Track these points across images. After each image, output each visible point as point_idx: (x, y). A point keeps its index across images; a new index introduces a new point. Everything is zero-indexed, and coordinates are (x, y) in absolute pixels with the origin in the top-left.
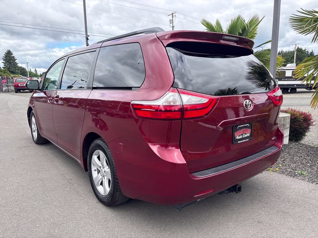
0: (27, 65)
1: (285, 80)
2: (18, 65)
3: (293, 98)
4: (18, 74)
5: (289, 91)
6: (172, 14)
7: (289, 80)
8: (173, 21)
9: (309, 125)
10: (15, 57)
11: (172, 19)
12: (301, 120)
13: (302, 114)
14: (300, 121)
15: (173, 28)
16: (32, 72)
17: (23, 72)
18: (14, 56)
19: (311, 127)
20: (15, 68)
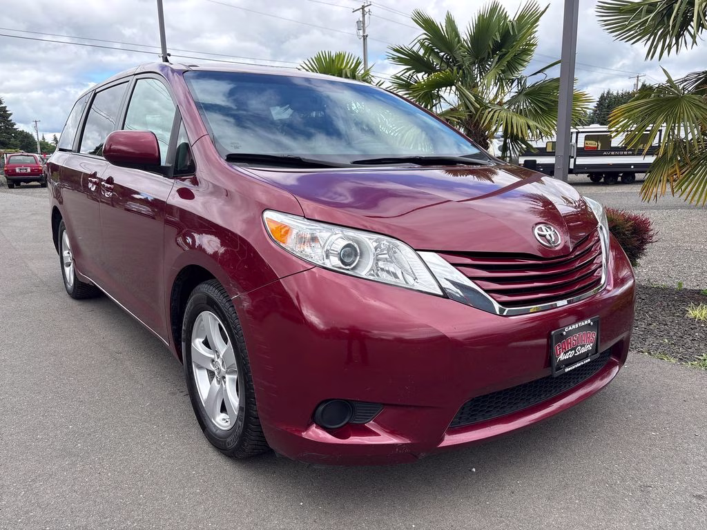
0: (36, 127)
1: (611, 155)
2: (15, 127)
3: (626, 194)
4: (15, 147)
5: (619, 179)
6: (363, 8)
7: (620, 155)
8: (364, 24)
9: (644, 242)
10: (7, 109)
11: (361, 19)
12: (626, 232)
13: (629, 219)
14: (624, 234)
15: (364, 39)
16: (47, 144)
17: (27, 143)
18: (5, 107)
19: (648, 246)
20: (8, 133)
